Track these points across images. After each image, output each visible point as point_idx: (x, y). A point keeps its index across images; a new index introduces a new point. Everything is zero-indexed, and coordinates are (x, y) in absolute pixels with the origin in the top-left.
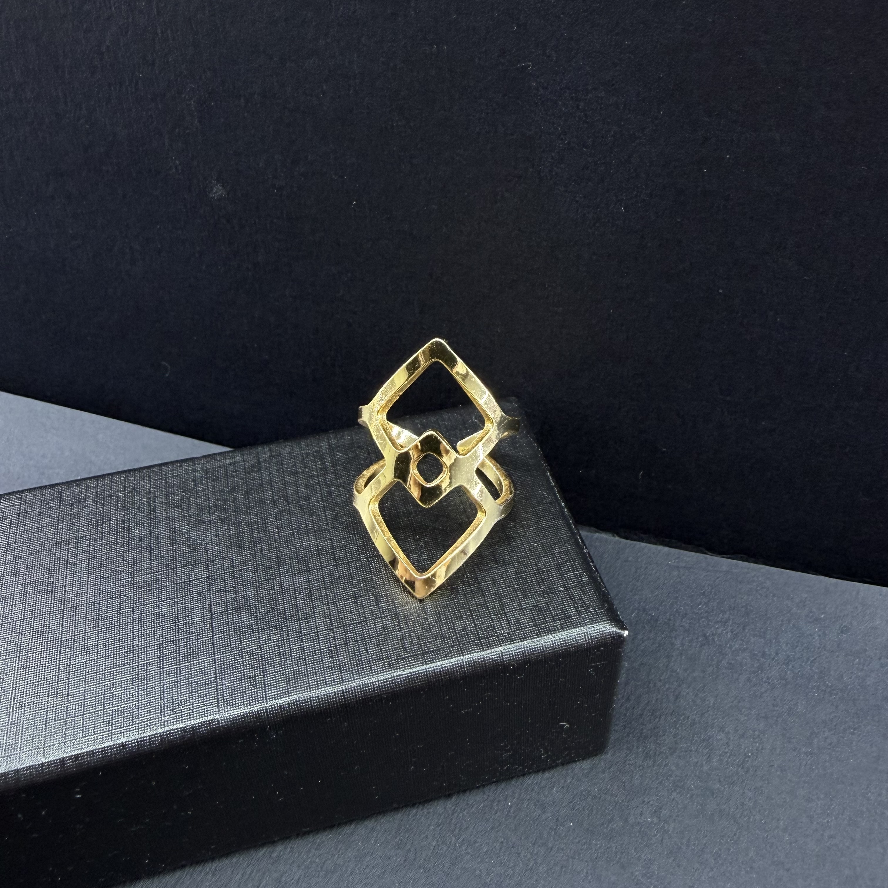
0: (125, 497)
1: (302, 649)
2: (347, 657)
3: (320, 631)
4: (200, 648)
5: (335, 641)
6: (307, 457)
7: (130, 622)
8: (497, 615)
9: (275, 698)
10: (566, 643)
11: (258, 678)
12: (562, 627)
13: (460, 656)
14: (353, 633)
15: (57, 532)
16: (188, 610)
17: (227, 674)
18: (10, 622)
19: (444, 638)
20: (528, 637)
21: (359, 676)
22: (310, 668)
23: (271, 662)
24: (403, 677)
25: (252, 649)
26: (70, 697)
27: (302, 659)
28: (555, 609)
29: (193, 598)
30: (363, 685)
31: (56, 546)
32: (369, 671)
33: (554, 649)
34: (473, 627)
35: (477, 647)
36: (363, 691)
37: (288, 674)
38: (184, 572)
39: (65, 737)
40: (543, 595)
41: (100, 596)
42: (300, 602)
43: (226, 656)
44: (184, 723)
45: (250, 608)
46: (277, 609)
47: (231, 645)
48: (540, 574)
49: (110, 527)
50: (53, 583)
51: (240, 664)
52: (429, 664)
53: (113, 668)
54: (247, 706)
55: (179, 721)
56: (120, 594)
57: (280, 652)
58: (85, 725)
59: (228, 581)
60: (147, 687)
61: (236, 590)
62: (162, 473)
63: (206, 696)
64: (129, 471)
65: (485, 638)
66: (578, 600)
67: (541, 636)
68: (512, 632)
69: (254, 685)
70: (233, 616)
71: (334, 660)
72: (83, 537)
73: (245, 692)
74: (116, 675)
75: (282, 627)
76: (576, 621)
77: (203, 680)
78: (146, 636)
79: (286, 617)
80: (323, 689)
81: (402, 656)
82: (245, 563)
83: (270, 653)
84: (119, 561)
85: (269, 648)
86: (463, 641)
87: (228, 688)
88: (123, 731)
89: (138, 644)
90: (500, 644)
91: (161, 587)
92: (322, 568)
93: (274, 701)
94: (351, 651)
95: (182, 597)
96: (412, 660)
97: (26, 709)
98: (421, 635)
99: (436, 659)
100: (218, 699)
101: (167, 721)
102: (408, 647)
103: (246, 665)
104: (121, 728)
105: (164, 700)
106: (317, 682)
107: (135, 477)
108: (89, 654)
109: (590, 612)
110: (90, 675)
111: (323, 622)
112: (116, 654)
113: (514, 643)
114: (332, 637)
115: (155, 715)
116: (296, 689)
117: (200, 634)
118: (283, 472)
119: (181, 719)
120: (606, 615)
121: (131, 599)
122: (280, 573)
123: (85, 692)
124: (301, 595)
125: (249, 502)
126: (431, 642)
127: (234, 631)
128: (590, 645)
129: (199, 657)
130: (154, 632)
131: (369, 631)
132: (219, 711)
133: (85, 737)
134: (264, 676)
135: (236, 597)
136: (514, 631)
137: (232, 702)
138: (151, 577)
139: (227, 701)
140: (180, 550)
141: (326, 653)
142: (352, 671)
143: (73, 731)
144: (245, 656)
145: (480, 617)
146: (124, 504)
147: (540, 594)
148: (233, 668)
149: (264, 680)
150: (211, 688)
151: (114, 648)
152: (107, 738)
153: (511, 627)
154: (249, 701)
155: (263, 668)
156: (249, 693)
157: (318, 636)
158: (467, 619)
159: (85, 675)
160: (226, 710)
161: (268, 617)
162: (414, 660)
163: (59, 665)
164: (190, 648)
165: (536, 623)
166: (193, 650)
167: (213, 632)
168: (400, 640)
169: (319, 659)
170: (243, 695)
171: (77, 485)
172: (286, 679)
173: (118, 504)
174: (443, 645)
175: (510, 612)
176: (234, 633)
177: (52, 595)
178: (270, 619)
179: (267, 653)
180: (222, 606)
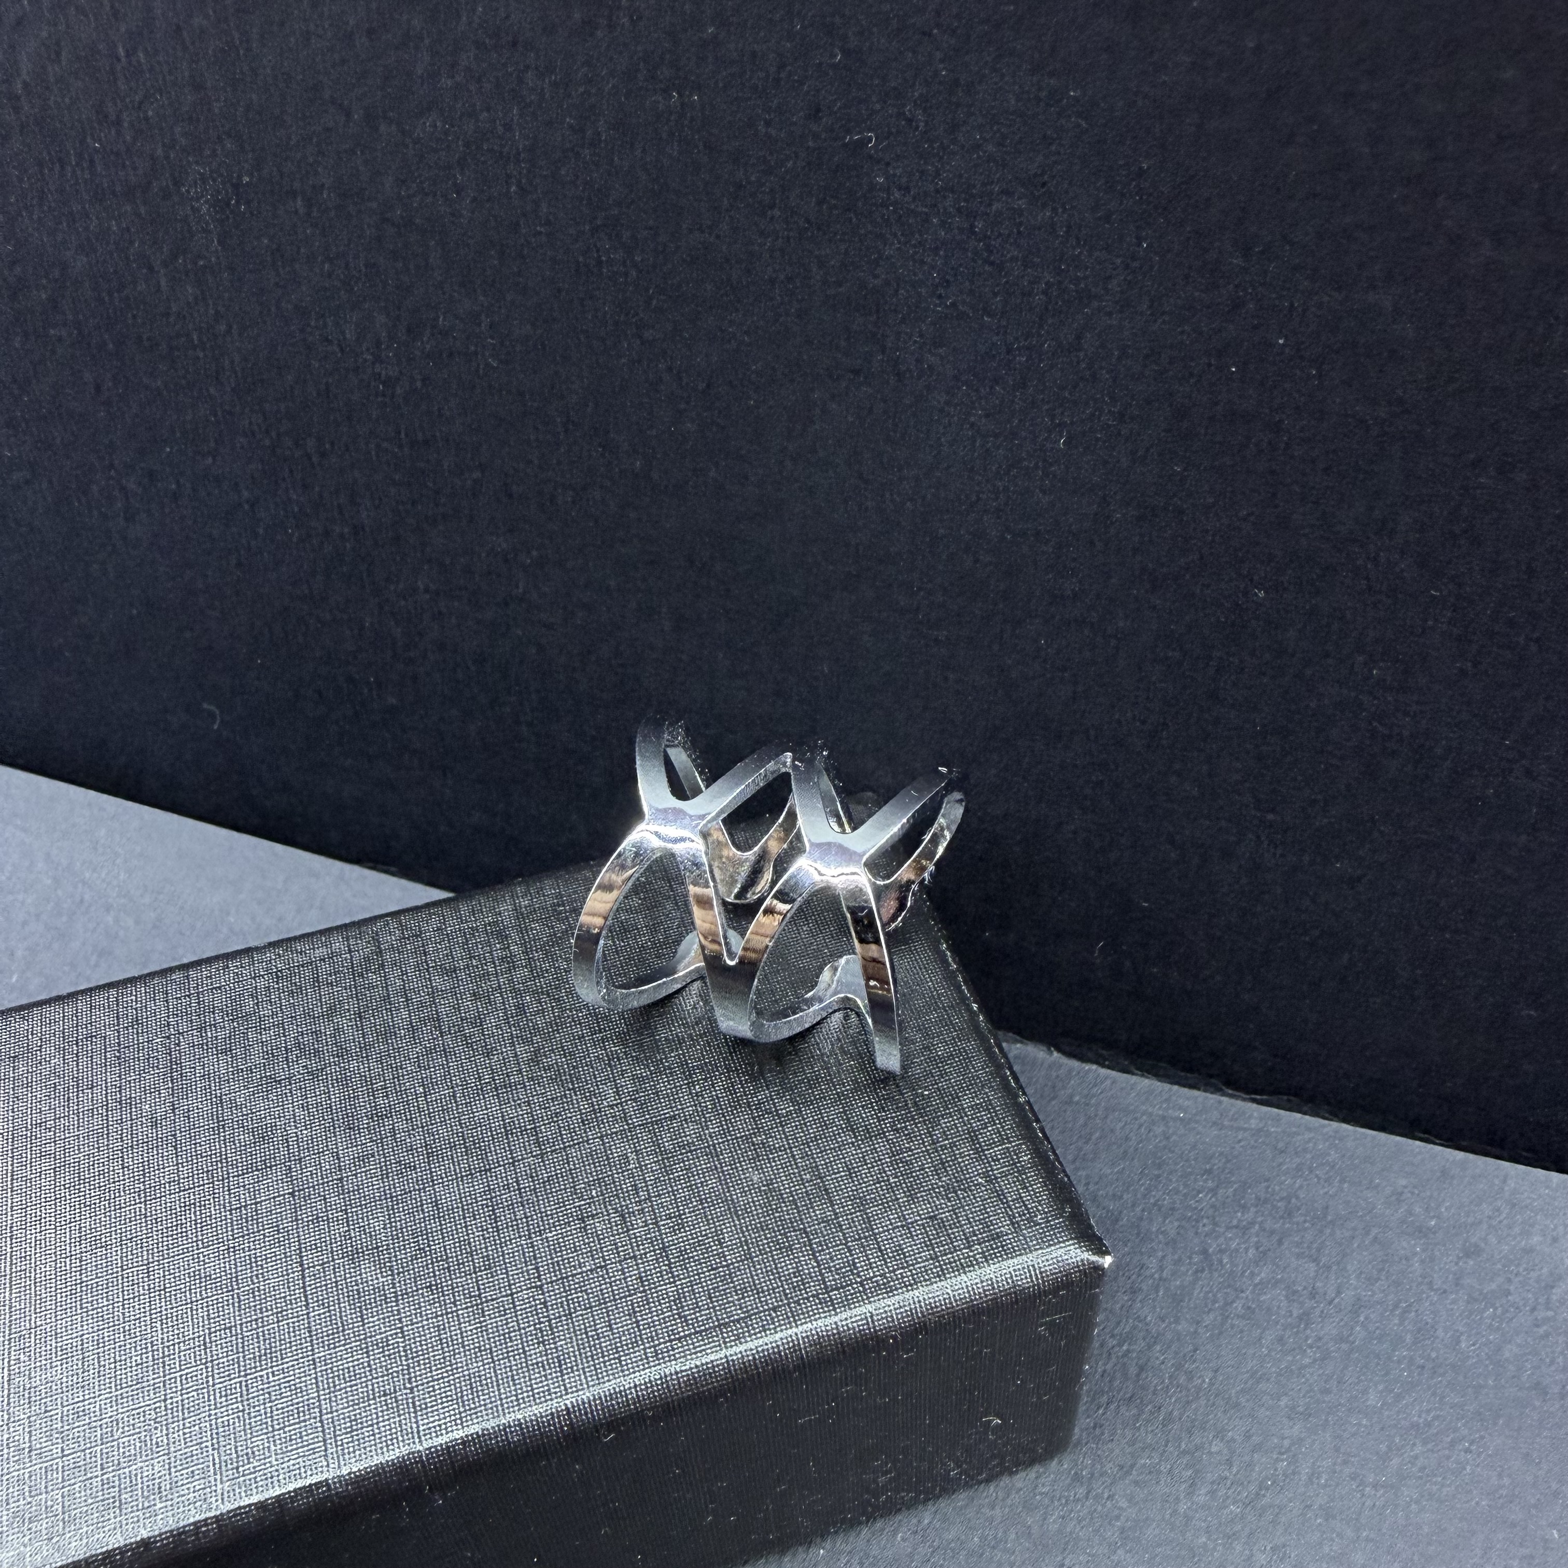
1: (483, 1329)
2: (571, 1342)
3: (517, 1293)
5: (547, 1311)
7: (144, 1295)
8: (860, 1239)
9: (436, 1432)
10: (994, 1288)
11: (402, 1395)
12: (985, 1257)
13: (791, 1328)
14: (581, 1292)
16: (256, 1262)
17: (340, 1390)
19: (758, 1293)
20: (921, 1282)
21: (598, 1379)
23: (424, 1359)
24: (683, 1377)
25: (387, 1337)
27: (485, 1350)
28: (970, 1223)
29: (265, 1237)
30: (606, 1396)
32: (617, 1368)
33: (972, 1301)
34: (813, 1268)
35: (822, 1308)
37: (460, 1382)
38: (245, 1186)
40: (946, 1195)
42: (475, 1235)
45: (378, 1252)
46: (430, 1251)
47: (343, 1331)
48: (937, 1151)
51: (363, 1367)
52: (731, 1347)
54: (382, 1453)
55: (251, 1490)
56: (121, 1237)
57: (441, 1340)
59: (332, 1199)
60: (184, 1424)
61: (348, 1218)
63: (301, 1437)
65: (837, 1289)
66: (1013, 1200)
67: (946, 1279)
68: (890, 1272)
69: (393, 1408)
70: (344, 1270)
74: (122, 1403)
76: (1011, 1243)
77: (292, 1405)
79: (449, 1268)
80: (529, 1409)
81: (679, 1333)
83: (420, 1341)
85: (419, 1332)
86: (796, 1296)
87: (344, 1419)
90: (868, 1298)
91: (201, 1218)
92: (514, 1162)
93: (435, 1439)
94: (580, 1330)
95: (243, 1236)
96: (698, 1342)
98: (713, 1289)
99: (744, 1337)
100: (325, 1440)
101: (228, 1492)
102: (690, 1315)
103: (376, 1369)
105: (218, 1448)
106: (516, 1395)
109: (1036, 1224)
110: (71, 1407)
111: (522, 1273)
113: (894, 1295)
114: (541, 1304)
115: (202, 1481)
116: (476, 1413)
117: (281, 1312)
119: (255, 1486)
120: (1068, 1229)
121: (142, 1247)
122: (432, 1177)
123: (63, 1442)
124: (475, 1219)
126: (733, 1302)
127: (349, 1301)
128: (1039, 1288)
129: (283, 1358)
130: (192, 1311)
131: (611, 1286)
132: (328, 1466)
134: (412, 1389)
135: (349, 1231)
137: (353, 1447)
138: (179, 1200)
139: (342, 1445)
141: (531, 1335)
142: (583, 1369)
144: (373, 1350)
145: (826, 1245)
147: (940, 1193)
148: (350, 1376)
149: (413, 1398)
153: (886, 1263)
154: (386, 1441)
155: (409, 1373)
156: (384, 1426)
157: (513, 1303)
158: (802, 1252)
161: (413, 1269)
162: (703, 1340)
165: (935, 1253)
167: (308, 1304)
168: (674, 1301)
169: (518, 1350)
172: (456, 1393)
174: (757, 1308)
175: (884, 1231)
176: (350, 1305)
178: (419, 1272)
179: (415, 1343)
180: (321, 1251)
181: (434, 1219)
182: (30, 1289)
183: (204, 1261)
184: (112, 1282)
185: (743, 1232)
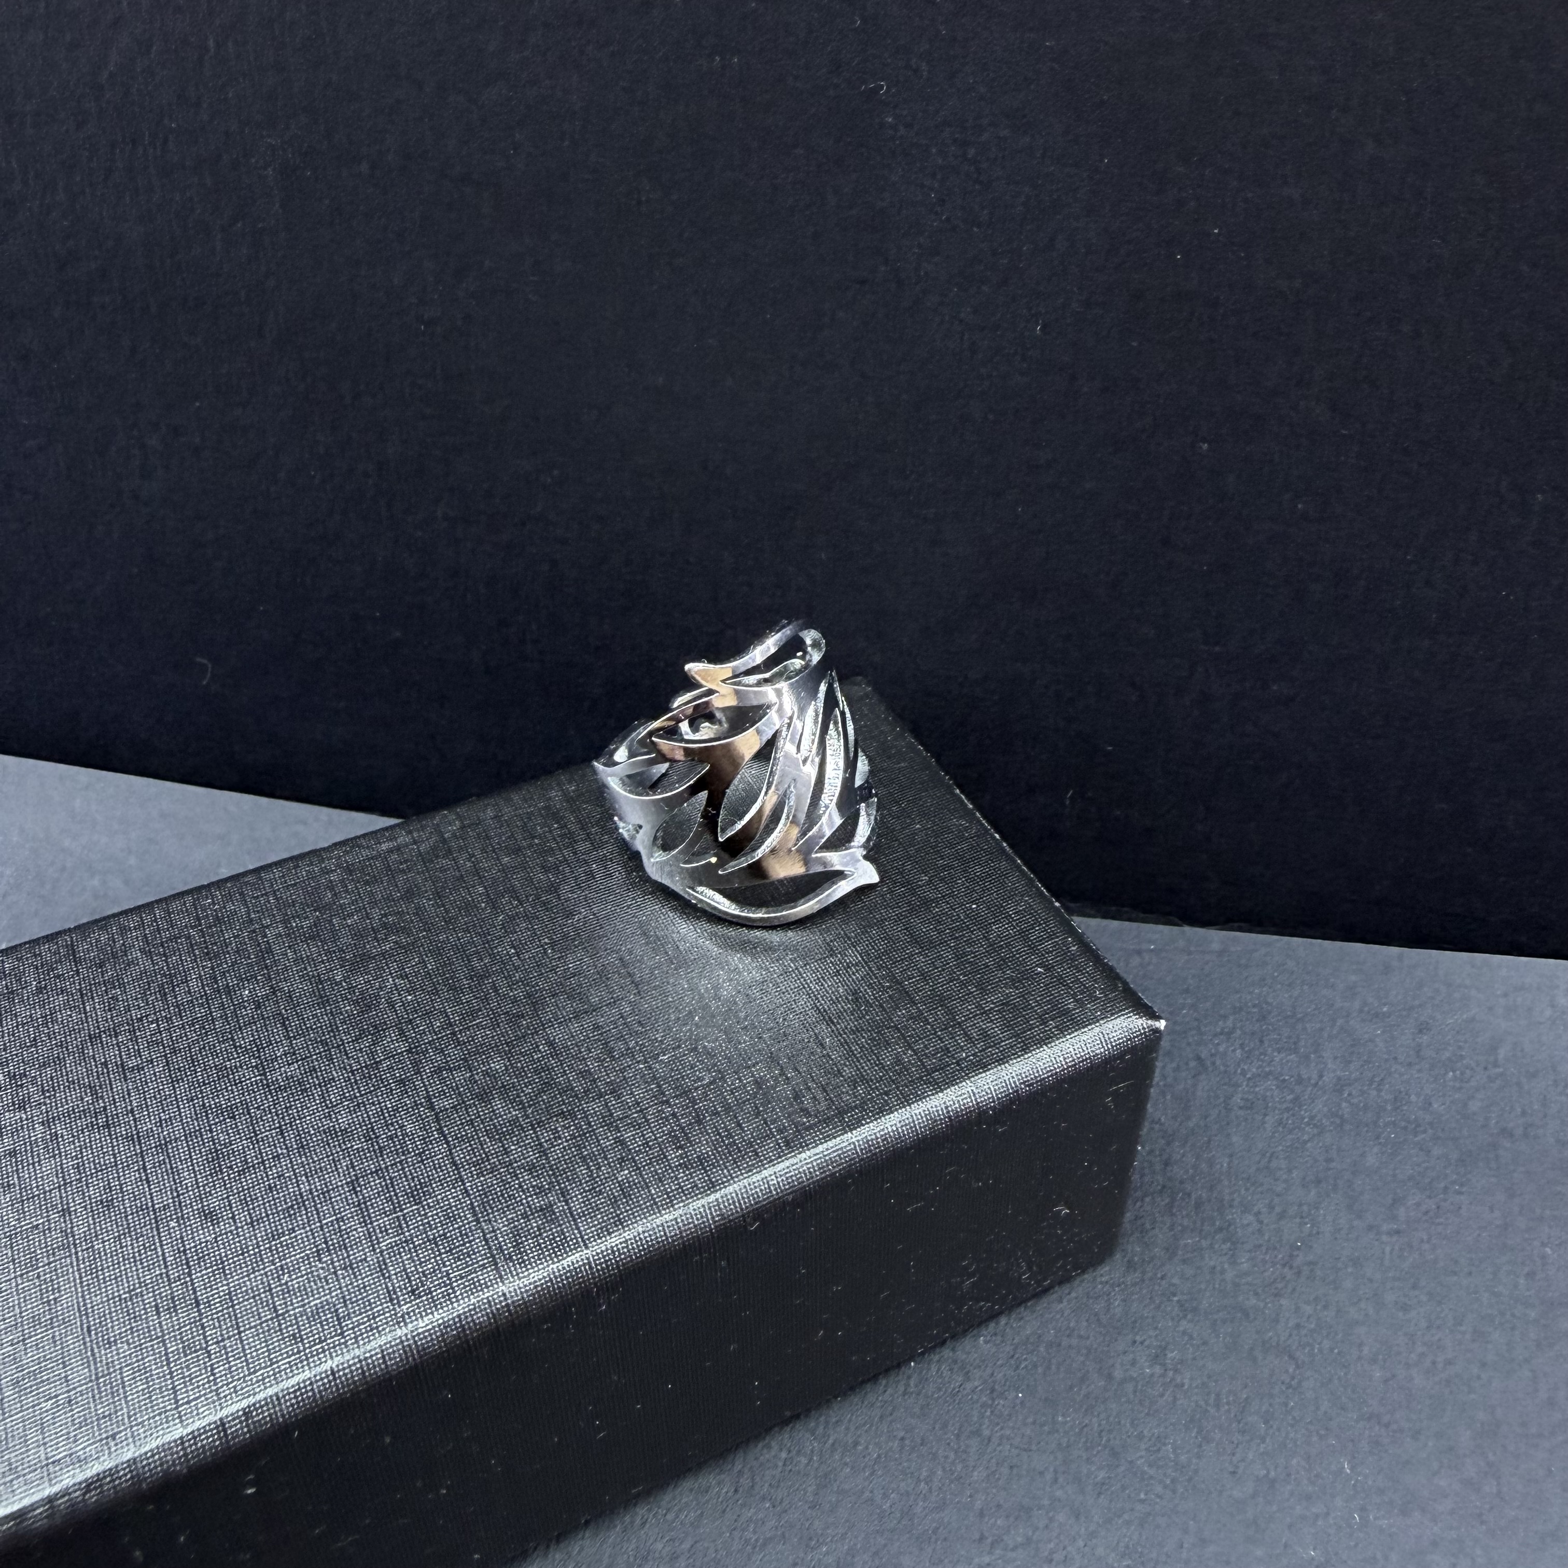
0: (204, 937)
1: (622, 1143)
2: (707, 1143)
3: (646, 1108)
4: (433, 1175)
5: (678, 1120)
6: (530, 819)
7: (282, 1154)
8: (947, 1028)
9: (598, 1235)
11: (558, 1208)
12: (1059, 1030)
13: (904, 1107)
14: (706, 1101)
15: (86, 1017)
16: (388, 1112)
17: (498, 1210)
18: (38, 1195)
19: (867, 1082)
20: (1009, 1056)
21: (740, 1170)
22: (647, 1174)
23: (572, 1175)
24: (816, 1160)
25: (532, 1160)
26: (202, 1306)
27: (628, 1160)
28: (1039, 1004)
29: (392, 1091)
31: (91, 1042)
32: (755, 1159)
34: (911, 1056)
35: (928, 1086)
36: (753, 1195)
37: (611, 1190)
38: (361, 1049)
39: (215, 1379)
40: (1013, 985)
41: (208, 1118)
42: (592, 1065)
43: (486, 1180)
44: (441, 1311)
45: (505, 1090)
46: (555, 1083)
47: (488, 1160)
48: (996, 951)
49: (190, 993)
50: (105, 1108)
51: (515, 1189)
52: (855, 1129)
53: (274, 1240)
54: (552, 1259)
55: (430, 1308)
56: (247, 1107)
57: (584, 1157)
58: (248, 1351)
59: (450, 1051)
60: (350, 1261)
61: (469, 1065)
62: (263, 884)
63: (469, 1256)
64: (199, 889)
65: (938, 1071)
66: (1072, 982)
67: (1031, 1052)
68: (980, 1051)
69: (552, 1220)
70: (477, 1109)
71: (686, 1153)
72: (141, 1020)
73: (540, 1235)
74: (283, 1251)
75: (574, 1112)
76: (1080, 1016)
77: (454, 1229)
78: (322, 1171)
80: (681, 1205)
81: (804, 1124)
82: (473, 1014)
83: (565, 1160)
84: (226, 1050)
85: (561, 1152)
86: (903, 1080)
87: (507, 1235)
88: (326, 1347)
89: (311, 1190)
90: (967, 1075)
91: (325, 1081)
93: (599, 1241)
94: (713, 1132)
95: (371, 1092)
96: (824, 1128)
97: (119, 1345)
98: (826, 1084)
99: (865, 1120)
100: (493, 1256)
101: (408, 1313)
102: (811, 1107)
103: (528, 1189)
104: (321, 1342)
105: (389, 1277)
106: (667, 1193)
107: (212, 899)
108: (218, 1223)
109: (1097, 998)
110: (231, 1261)
111: (647, 1091)
112: (273, 1214)
113: (989, 1070)
114: (671, 1115)
115: (380, 1308)
116: (633, 1214)
118: (494, 851)
119: (435, 1304)
120: (1124, 1000)
121: (270, 1113)
122: (541, 1022)
123: (230, 1293)
124: (591, 1052)
125: (447, 911)
126: (847, 1092)
127: (487, 1134)
129: (434, 1192)
130: (334, 1161)
132: (501, 1277)
133: (255, 1372)
134: (566, 1202)
135: (473, 1075)
136: (984, 1050)
137: (522, 1258)
138: (299, 1068)
139: (511, 1257)
140: (341, 1013)
141: (668, 1142)
142: (724, 1163)
143: (227, 1366)
144: (521, 1173)
145: (919, 1037)
146: (206, 948)
147: (1007, 983)
148: (505, 1198)
149: (570, 1208)
150: (474, 1240)
151: (264, 1204)
152: (300, 1365)
153: (975, 1045)
154: (553, 1248)
155: (560, 1189)
156: (547, 1237)
157: (645, 1117)
158: (898, 1044)
159: (222, 1263)
160: (514, 1273)
161: (543, 1100)
162: (828, 1126)
163: (163, 1254)
164: (413, 1178)
165: (1015, 1032)
166: (419, 1180)
167: (447, 1143)
168: (794, 1098)
169: (659, 1156)
170: (537, 1241)
171: (100, 929)
172: (610, 1200)
173: (193, 950)
175: (966, 1020)
176: (489, 1138)
177: (109, 1132)
178: (549, 1102)
179: (560, 1162)
180: (451, 1095)
181: (552, 1056)
182: (165, 1163)
183: (336, 1117)
184: (248, 1147)
185: (841, 1035)
